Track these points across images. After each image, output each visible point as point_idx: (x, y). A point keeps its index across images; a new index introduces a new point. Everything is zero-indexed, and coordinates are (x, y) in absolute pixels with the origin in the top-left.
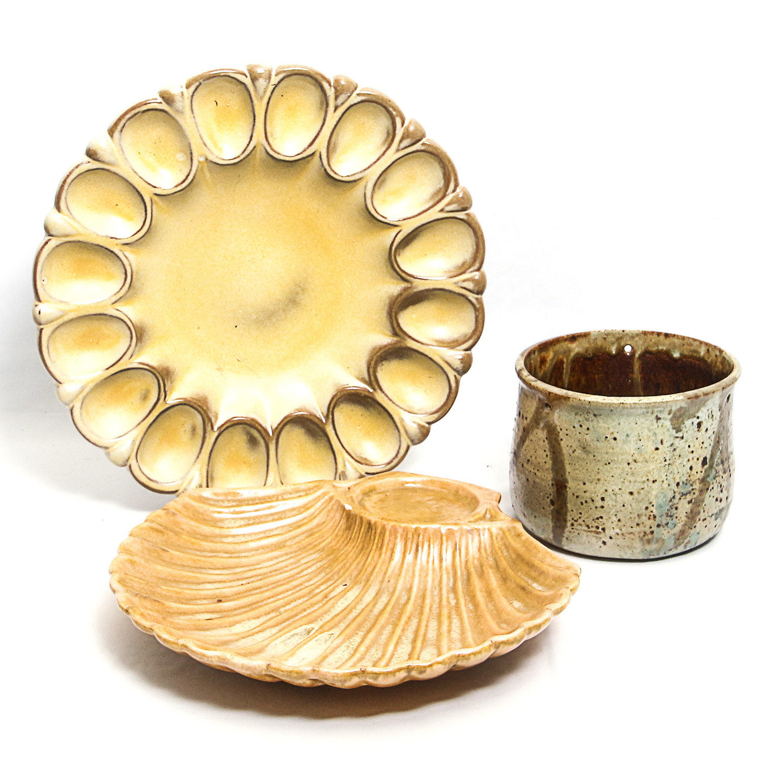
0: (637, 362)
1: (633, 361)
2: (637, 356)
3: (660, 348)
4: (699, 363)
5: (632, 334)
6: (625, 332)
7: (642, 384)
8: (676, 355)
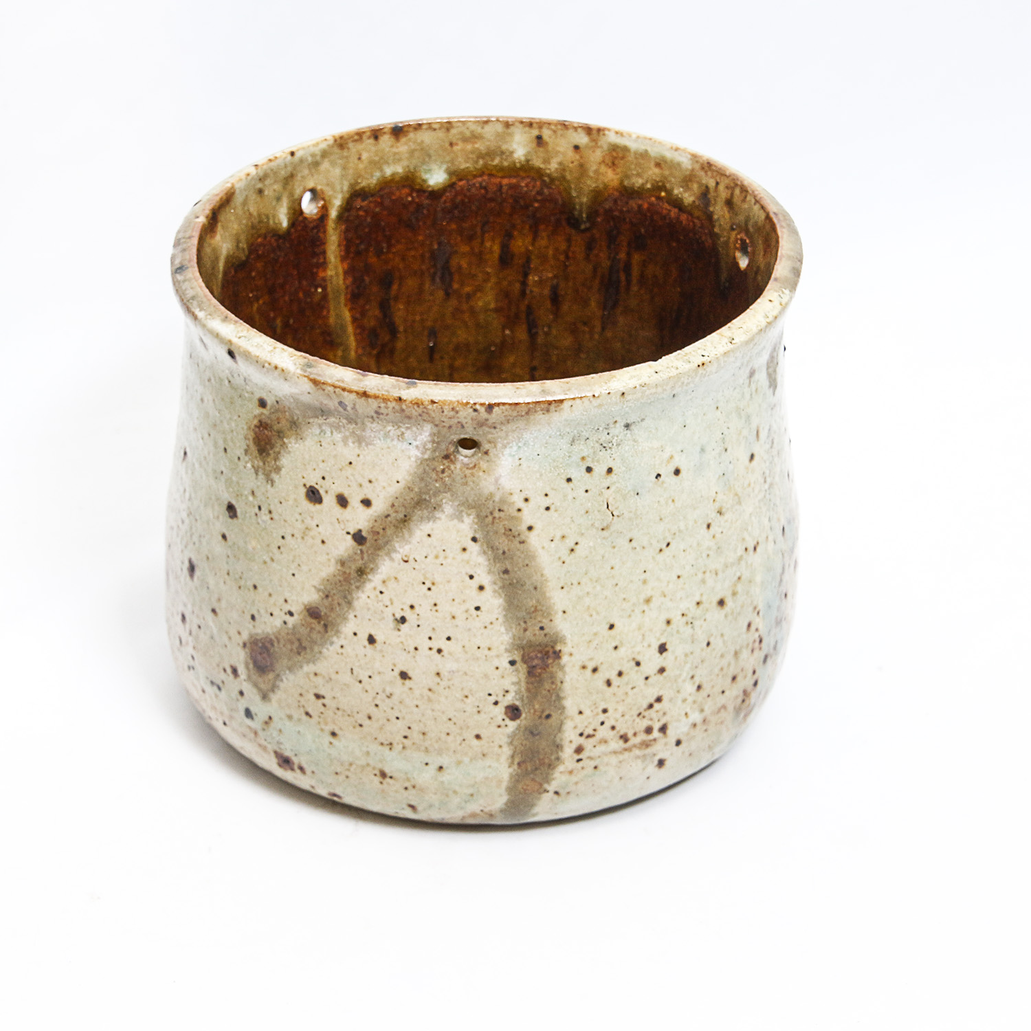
0: (335, 229)
1: (325, 232)
2: (333, 214)
3: (389, 171)
4: (514, 181)
5: (313, 155)
6: (298, 155)
7: (347, 288)
8: (436, 177)
